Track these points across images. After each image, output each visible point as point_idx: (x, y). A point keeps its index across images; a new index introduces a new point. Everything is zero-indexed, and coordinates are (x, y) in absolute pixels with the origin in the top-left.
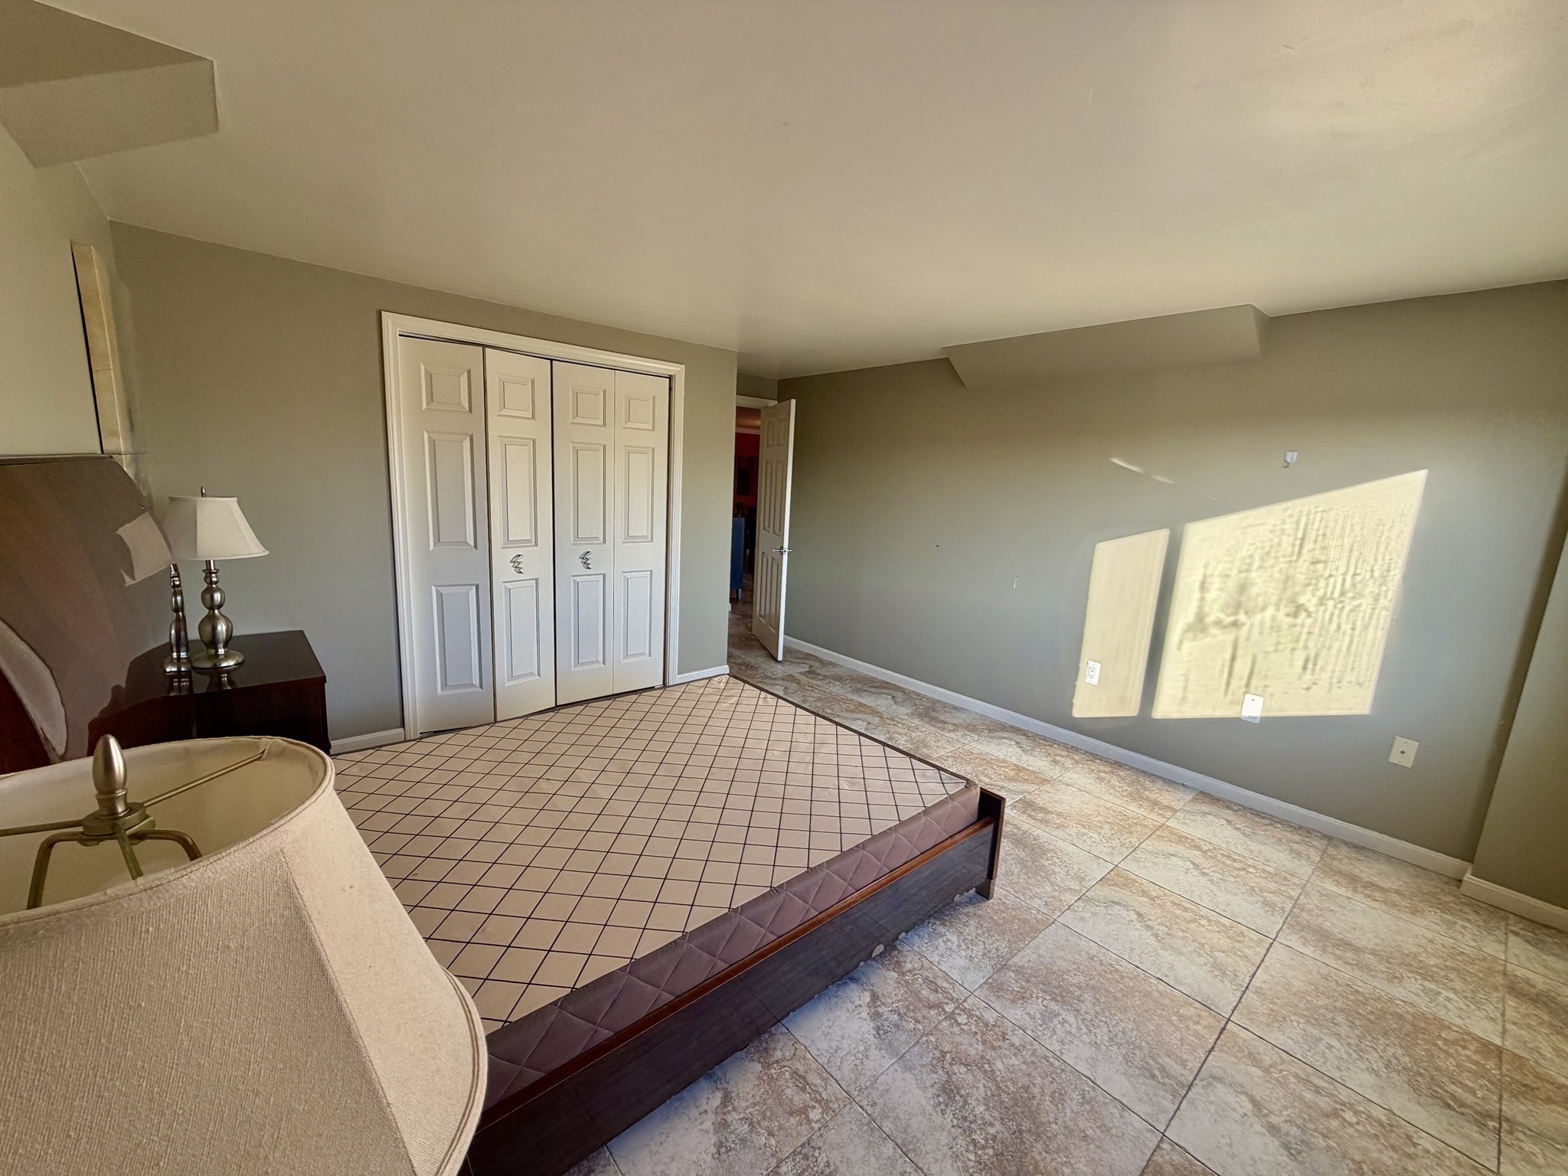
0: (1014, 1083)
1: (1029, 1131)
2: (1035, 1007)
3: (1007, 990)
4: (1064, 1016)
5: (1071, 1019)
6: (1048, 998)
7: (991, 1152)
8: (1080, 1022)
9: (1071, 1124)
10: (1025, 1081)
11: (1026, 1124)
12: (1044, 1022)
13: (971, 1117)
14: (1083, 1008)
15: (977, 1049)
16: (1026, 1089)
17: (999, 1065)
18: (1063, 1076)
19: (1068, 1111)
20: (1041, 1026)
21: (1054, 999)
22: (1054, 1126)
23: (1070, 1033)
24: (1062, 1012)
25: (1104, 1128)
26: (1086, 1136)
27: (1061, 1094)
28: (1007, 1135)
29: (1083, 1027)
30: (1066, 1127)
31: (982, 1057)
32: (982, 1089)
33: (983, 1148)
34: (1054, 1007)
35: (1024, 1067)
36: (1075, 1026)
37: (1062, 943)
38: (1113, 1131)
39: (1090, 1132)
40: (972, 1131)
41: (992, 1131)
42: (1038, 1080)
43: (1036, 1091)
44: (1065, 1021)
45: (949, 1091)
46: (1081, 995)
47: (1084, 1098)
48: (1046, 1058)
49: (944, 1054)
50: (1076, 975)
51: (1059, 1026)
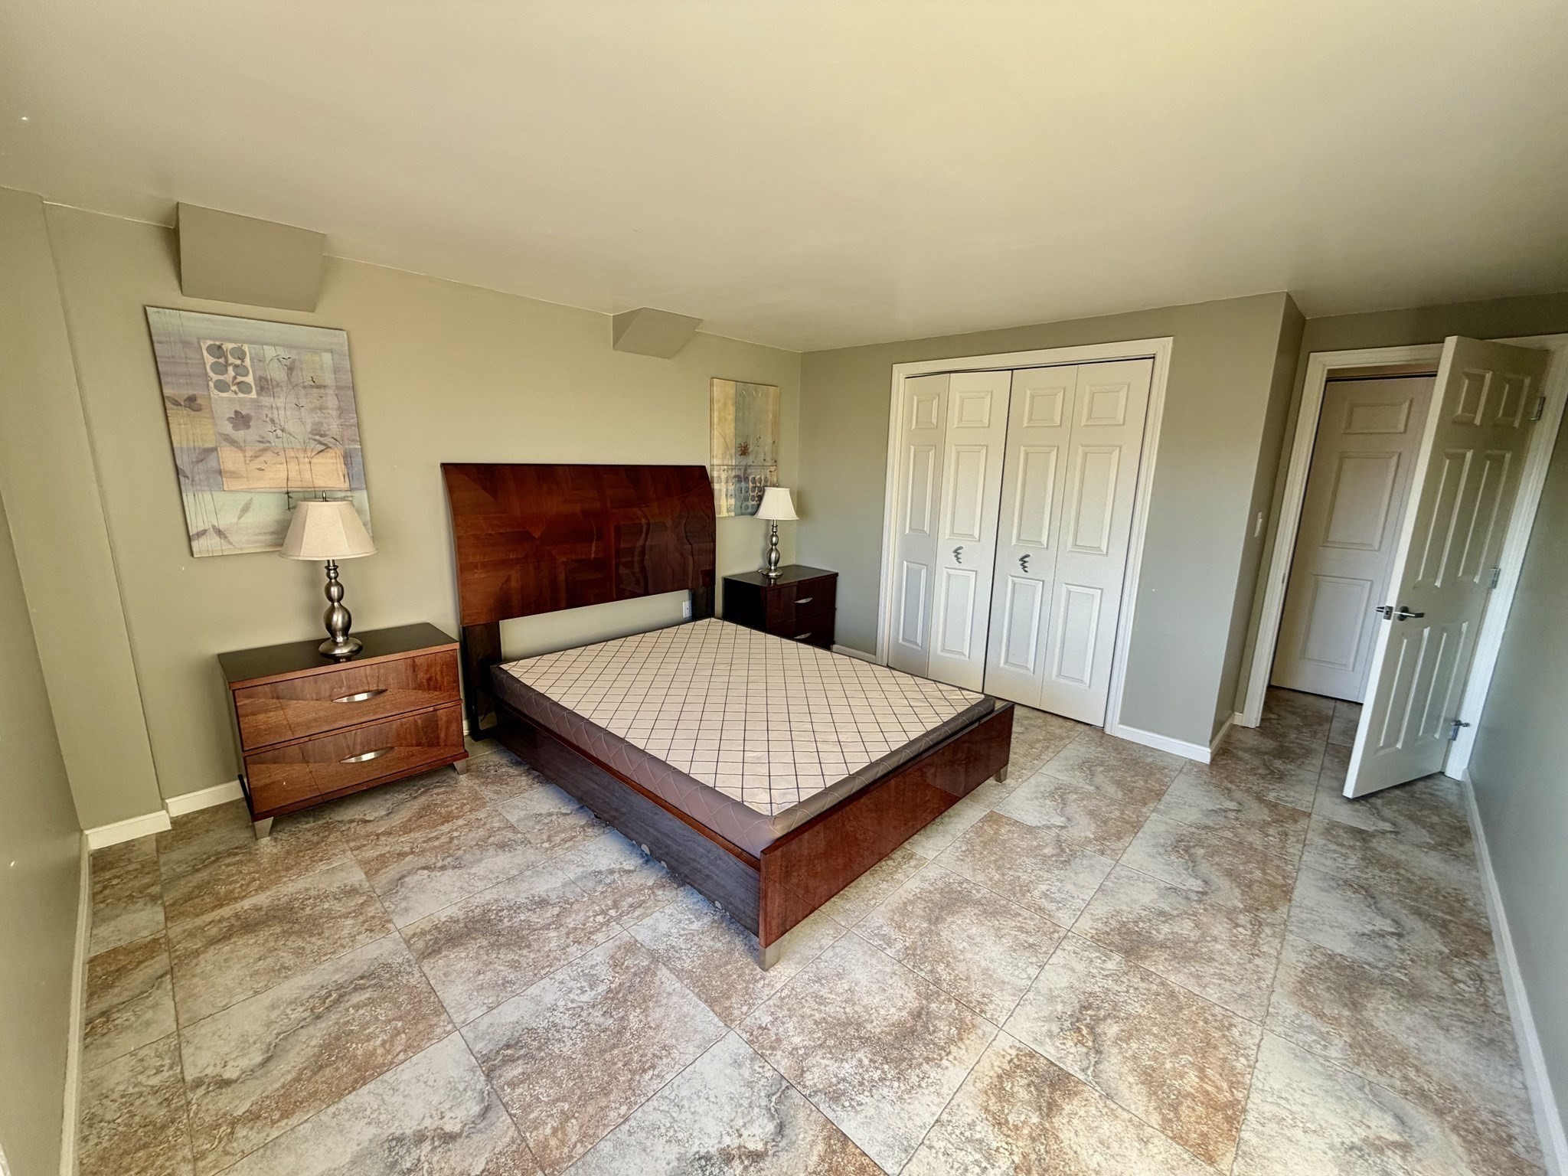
0: (535, 940)
1: (497, 941)
2: (604, 972)
3: (626, 956)
4: (589, 993)
5: (585, 998)
6: (613, 986)
7: (492, 917)
8: (581, 1004)
9: (492, 967)
10: (535, 946)
11: (502, 940)
12: (584, 975)
13: (518, 911)
14: (597, 1013)
15: (570, 923)
16: (529, 946)
17: (553, 934)
18: (531, 973)
19: (502, 968)
20: (582, 971)
21: (610, 991)
22: (495, 956)
23: (570, 992)
24: (594, 992)
25: (481, 988)
26: (479, 974)
27: (516, 967)
28: (499, 927)
29: (574, 1005)
30: (491, 963)
31: (562, 925)
32: (537, 920)
33: (497, 914)
34: (602, 988)
35: (546, 949)
36: (576, 998)
37: (690, 1023)
38: (475, 993)
39: (481, 977)
40: (509, 910)
41: (506, 920)
42: (532, 956)
43: (525, 952)
44: (583, 992)
45: (543, 903)
46: (612, 1017)
47: (508, 982)
48: (550, 966)
49: (572, 904)
50: (641, 1021)
51: (579, 985)
